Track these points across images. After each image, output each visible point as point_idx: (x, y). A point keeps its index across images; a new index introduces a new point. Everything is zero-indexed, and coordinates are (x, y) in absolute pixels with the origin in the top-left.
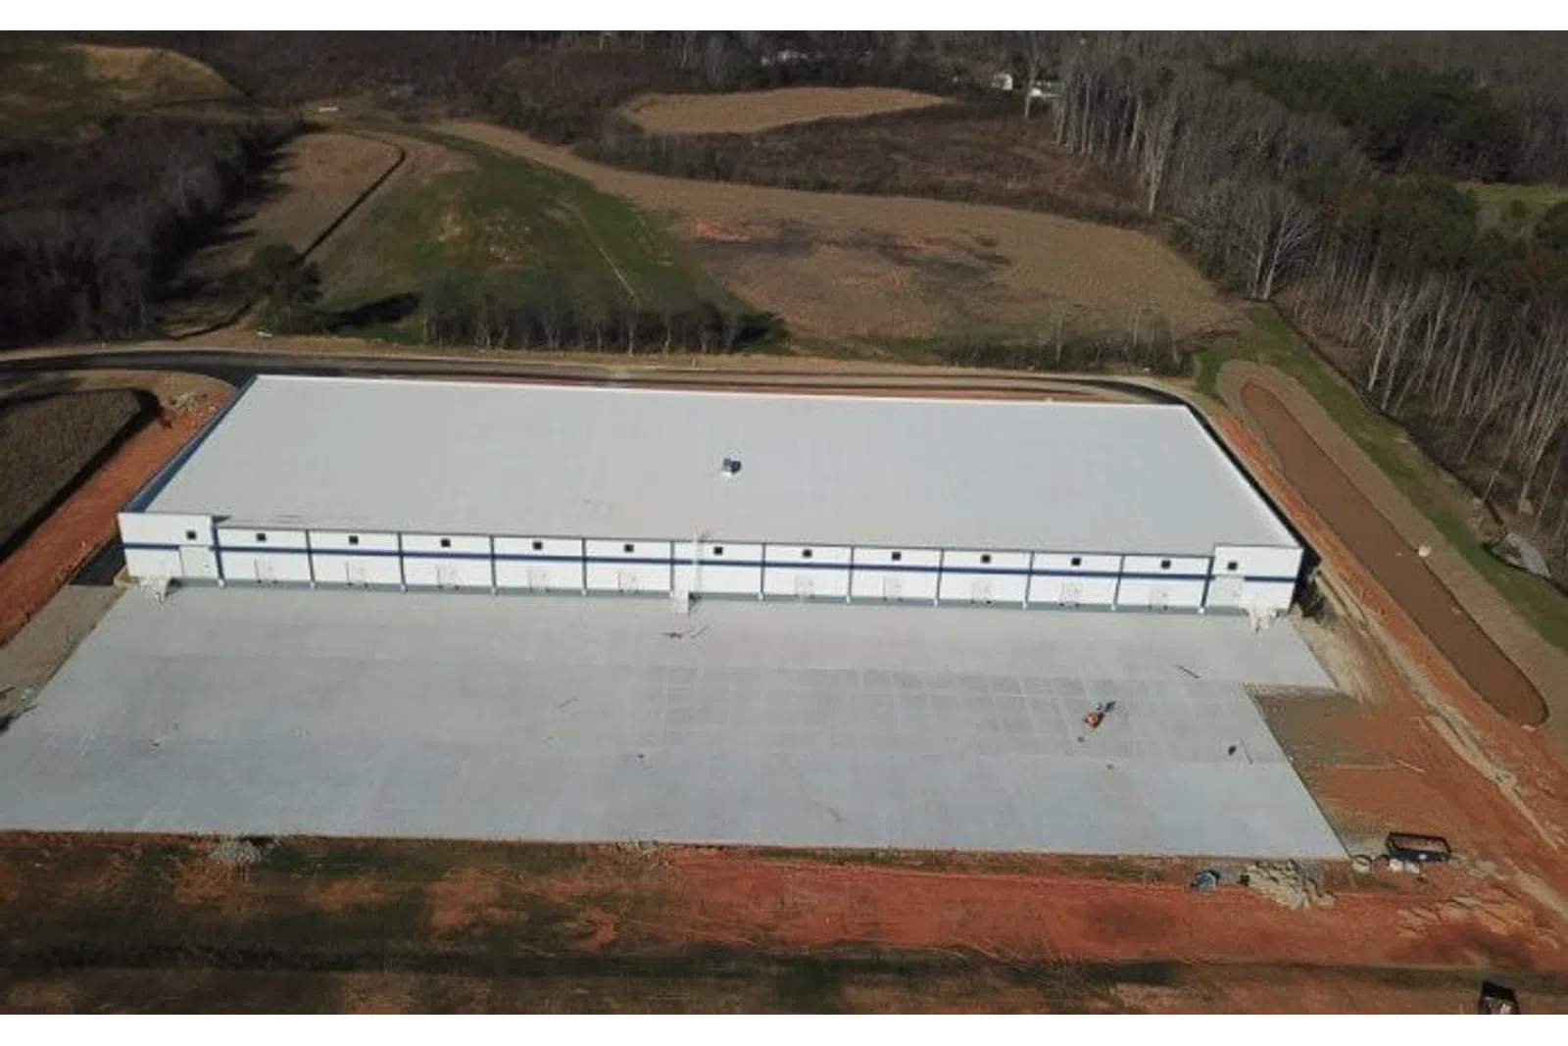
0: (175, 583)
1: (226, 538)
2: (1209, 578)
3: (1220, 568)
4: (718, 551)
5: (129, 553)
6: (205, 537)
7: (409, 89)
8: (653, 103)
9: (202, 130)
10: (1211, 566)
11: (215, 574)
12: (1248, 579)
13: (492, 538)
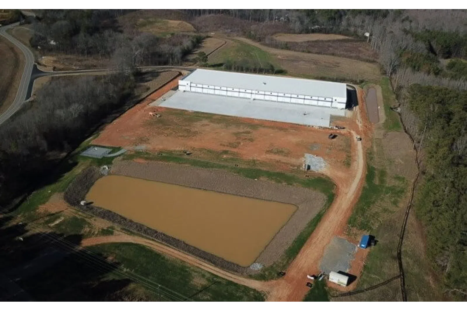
0: (184, 91)
1: (192, 85)
2: (332, 102)
3: (334, 100)
4: (258, 92)
5: (179, 86)
6: (189, 84)
7: (229, 30)
8: (281, 35)
9: (189, 36)
10: (332, 100)
11: (190, 90)
12: (339, 103)
13: (227, 88)
